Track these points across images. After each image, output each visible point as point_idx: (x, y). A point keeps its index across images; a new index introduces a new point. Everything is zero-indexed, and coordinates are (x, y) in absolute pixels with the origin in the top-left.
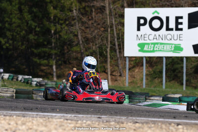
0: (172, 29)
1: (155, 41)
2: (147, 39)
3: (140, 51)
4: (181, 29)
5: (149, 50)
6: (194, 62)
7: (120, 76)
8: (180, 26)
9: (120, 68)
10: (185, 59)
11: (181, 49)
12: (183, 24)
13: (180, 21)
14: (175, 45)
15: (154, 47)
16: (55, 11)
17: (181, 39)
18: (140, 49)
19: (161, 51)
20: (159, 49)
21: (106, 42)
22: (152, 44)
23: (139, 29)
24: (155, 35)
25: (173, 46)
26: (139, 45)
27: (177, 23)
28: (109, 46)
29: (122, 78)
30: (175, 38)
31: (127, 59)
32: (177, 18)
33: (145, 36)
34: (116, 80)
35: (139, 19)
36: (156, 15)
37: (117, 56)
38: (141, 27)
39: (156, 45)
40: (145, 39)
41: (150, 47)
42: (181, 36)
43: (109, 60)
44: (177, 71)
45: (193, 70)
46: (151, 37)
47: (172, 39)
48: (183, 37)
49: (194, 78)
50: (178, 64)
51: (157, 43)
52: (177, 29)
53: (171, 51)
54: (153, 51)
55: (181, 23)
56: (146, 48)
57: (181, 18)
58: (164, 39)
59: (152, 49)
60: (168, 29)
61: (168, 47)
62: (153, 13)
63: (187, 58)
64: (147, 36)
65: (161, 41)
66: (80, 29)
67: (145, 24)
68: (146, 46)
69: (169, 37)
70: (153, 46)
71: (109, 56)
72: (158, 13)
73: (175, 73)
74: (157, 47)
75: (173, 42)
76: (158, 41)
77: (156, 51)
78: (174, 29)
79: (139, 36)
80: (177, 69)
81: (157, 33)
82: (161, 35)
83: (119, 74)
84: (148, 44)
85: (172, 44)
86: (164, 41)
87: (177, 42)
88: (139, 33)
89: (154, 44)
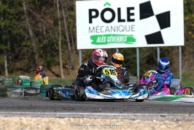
0: (124, 21)
1: (107, 33)
2: (99, 31)
3: (92, 43)
4: (133, 20)
5: (102, 42)
6: (145, 53)
7: (73, 69)
8: (132, 17)
9: (72, 61)
10: (138, 50)
11: (133, 40)
12: (135, 14)
13: (131, 11)
14: (127, 36)
15: (106, 39)
16: (5, 6)
17: (133, 29)
18: (92, 41)
19: (114, 42)
20: (111, 40)
21: (57, 35)
22: (104, 35)
23: (91, 22)
24: (107, 27)
25: (126, 37)
26: (92, 37)
27: (129, 14)
28: (60, 40)
29: (74, 71)
30: (128, 29)
31: (80, 52)
32: (129, 9)
33: (97, 28)
34: (69, 74)
35: (90, 11)
36: (107, 6)
37: (68, 49)
38: (93, 20)
39: (109, 37)
40: (98, 31)
41: (102, 39)
42: (133, 27)
43: (61, 54)
44: (129, 62)
45: (145, 60)
46: (104, 29)
47: (125, 30)
48: (136, 28)
49: (146, 68)
50: (130, 55)
51: (110, 35)
52: (129, 20)
53: (124, 42)
54: (106, 43)
55: (133, 14)
56: (98, 40)
57: (133, 8)
58: (116, 30)
59: (104, 41)
60: (120, 20)
61: (121, 39)
62: (105, 5)
63: (140, 49)
64: (99, 28)
65: (113, 33)
66: (30, 23)
67: (96, 16)
68: (99, 38)
69: (121, 28)
70: (105, 37)
71: (60, 50)
72: (110, 5)
73: (128, 64)
74: (110, 39)
75: (125, 33)
76: (110, 33)
77: (109, 42)
78: (126, 20)
79: (92, 29)
80: (129, 60)
81: (109, 25)
82: (113, 27)
83: (71, 67)
84: (101, 36)
85: (125, 35)
86: (116, 33)
87: (130, 33)
88: (91, 25)
89: (107, 36)
